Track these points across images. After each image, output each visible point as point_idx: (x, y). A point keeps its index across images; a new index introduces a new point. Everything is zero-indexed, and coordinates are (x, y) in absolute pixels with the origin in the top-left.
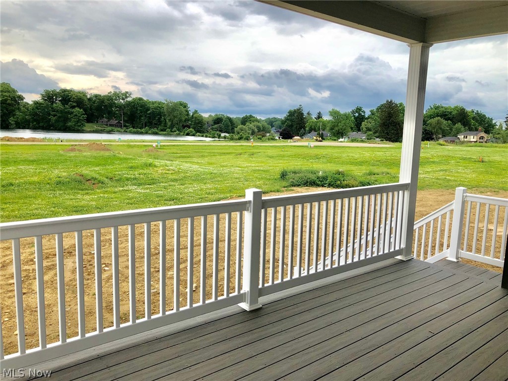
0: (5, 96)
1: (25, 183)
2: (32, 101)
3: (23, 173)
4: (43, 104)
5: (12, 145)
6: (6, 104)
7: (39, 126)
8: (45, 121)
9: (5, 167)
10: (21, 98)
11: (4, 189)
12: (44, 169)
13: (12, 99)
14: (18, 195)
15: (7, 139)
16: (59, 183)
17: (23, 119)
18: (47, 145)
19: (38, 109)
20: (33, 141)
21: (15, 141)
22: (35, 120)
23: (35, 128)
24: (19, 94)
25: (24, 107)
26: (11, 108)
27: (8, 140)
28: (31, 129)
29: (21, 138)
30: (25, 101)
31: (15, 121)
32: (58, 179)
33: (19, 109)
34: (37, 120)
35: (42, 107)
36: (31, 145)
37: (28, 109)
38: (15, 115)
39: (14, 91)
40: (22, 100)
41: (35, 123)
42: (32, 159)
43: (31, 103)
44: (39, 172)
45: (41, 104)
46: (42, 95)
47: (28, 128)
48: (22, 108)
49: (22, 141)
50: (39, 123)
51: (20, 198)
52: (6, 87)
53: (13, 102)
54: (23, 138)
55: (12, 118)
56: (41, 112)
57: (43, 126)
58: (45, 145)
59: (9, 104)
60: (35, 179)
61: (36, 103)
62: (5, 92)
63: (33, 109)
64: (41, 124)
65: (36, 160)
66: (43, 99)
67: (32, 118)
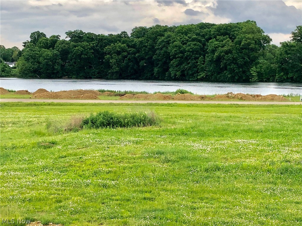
0: (248, 38)
1: (237, 167)
2: (281, 43)
3: (238, 150)
4: (295, 47)
5: (243, 106)
6: (248, 49)
7: (287, 78)
8: (295, 70)
9: (219, 139)
10: (268, 40)
11: (206, 174)
12: (269, 145)
13: (256, 42)
14: (222, 187)
15: (240, 97)
16: (285, 171)
17: (267, 68)
18: (288, 106)
19: (288, 54)
20: (272, 100)
21: (249, 100)
22: (283, 70)
23: (281, 81)
24: (265, 34)
25: (270, 52)
26: (253, 54)
27: (241, 99)
28: (276, 82)
29: (258, 96)
30: (271, 43)
31: (258, 72)
32: (284, 164)
33: (263, 55)
34: (286, 69)
35: (293, 50)
36: (268, 106)
37: (274, 55)
38: (259, 63)
39: (260, 31)
40: (269, 42)
41: (282, 74)
42: (257, 128)
43: (279, 46)
44: (261, 151)
45: (292, 46)
46: (294, 33)
47: (273, 81)
48: (268, 54)
49: (259, 100)
50: (287, 74)
51: (223, 192)
52: (250, 26)
53: (257, 46)
54: (260, 96)
55: (254, 68)
56: (290, 58)
57: (292, 77)
58: (286, 106)
59: (252, 50)
60: (252, 162)
61: (285, 45)
62: (249, 33)
63: (281, 55)
64: (290, 75)
65: (264, 130)
66: (295, 39)
67: (279, 67)
